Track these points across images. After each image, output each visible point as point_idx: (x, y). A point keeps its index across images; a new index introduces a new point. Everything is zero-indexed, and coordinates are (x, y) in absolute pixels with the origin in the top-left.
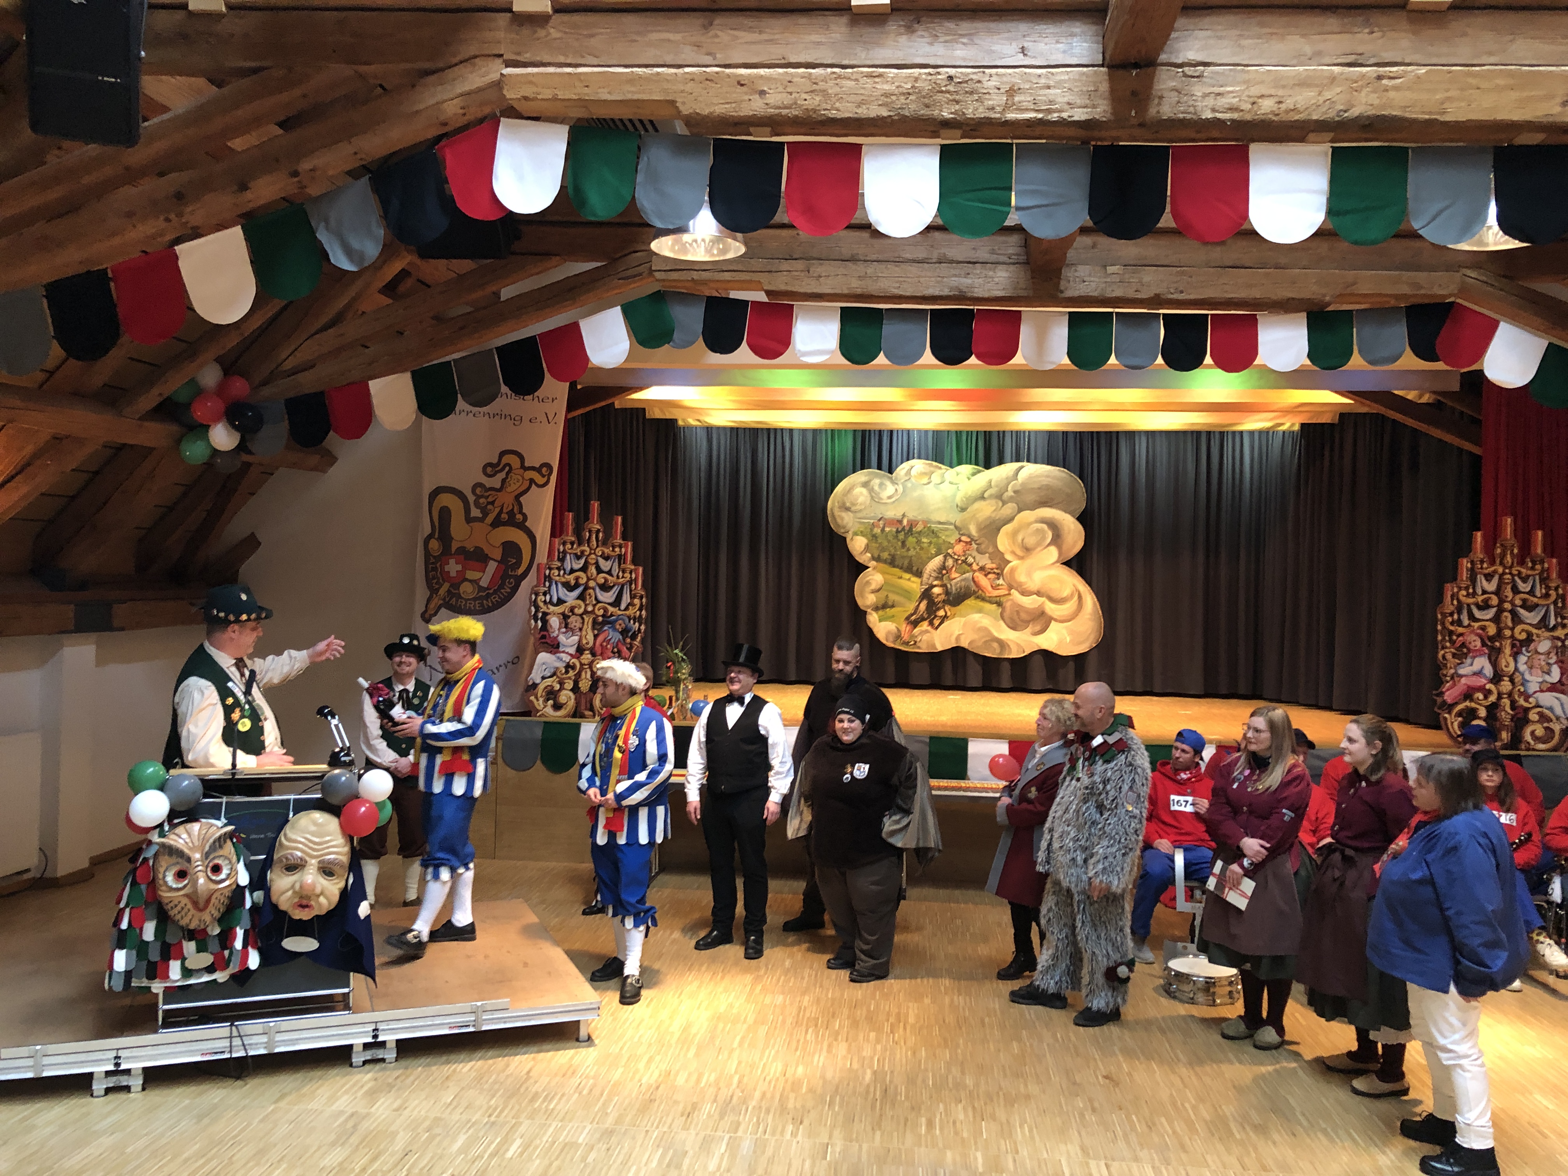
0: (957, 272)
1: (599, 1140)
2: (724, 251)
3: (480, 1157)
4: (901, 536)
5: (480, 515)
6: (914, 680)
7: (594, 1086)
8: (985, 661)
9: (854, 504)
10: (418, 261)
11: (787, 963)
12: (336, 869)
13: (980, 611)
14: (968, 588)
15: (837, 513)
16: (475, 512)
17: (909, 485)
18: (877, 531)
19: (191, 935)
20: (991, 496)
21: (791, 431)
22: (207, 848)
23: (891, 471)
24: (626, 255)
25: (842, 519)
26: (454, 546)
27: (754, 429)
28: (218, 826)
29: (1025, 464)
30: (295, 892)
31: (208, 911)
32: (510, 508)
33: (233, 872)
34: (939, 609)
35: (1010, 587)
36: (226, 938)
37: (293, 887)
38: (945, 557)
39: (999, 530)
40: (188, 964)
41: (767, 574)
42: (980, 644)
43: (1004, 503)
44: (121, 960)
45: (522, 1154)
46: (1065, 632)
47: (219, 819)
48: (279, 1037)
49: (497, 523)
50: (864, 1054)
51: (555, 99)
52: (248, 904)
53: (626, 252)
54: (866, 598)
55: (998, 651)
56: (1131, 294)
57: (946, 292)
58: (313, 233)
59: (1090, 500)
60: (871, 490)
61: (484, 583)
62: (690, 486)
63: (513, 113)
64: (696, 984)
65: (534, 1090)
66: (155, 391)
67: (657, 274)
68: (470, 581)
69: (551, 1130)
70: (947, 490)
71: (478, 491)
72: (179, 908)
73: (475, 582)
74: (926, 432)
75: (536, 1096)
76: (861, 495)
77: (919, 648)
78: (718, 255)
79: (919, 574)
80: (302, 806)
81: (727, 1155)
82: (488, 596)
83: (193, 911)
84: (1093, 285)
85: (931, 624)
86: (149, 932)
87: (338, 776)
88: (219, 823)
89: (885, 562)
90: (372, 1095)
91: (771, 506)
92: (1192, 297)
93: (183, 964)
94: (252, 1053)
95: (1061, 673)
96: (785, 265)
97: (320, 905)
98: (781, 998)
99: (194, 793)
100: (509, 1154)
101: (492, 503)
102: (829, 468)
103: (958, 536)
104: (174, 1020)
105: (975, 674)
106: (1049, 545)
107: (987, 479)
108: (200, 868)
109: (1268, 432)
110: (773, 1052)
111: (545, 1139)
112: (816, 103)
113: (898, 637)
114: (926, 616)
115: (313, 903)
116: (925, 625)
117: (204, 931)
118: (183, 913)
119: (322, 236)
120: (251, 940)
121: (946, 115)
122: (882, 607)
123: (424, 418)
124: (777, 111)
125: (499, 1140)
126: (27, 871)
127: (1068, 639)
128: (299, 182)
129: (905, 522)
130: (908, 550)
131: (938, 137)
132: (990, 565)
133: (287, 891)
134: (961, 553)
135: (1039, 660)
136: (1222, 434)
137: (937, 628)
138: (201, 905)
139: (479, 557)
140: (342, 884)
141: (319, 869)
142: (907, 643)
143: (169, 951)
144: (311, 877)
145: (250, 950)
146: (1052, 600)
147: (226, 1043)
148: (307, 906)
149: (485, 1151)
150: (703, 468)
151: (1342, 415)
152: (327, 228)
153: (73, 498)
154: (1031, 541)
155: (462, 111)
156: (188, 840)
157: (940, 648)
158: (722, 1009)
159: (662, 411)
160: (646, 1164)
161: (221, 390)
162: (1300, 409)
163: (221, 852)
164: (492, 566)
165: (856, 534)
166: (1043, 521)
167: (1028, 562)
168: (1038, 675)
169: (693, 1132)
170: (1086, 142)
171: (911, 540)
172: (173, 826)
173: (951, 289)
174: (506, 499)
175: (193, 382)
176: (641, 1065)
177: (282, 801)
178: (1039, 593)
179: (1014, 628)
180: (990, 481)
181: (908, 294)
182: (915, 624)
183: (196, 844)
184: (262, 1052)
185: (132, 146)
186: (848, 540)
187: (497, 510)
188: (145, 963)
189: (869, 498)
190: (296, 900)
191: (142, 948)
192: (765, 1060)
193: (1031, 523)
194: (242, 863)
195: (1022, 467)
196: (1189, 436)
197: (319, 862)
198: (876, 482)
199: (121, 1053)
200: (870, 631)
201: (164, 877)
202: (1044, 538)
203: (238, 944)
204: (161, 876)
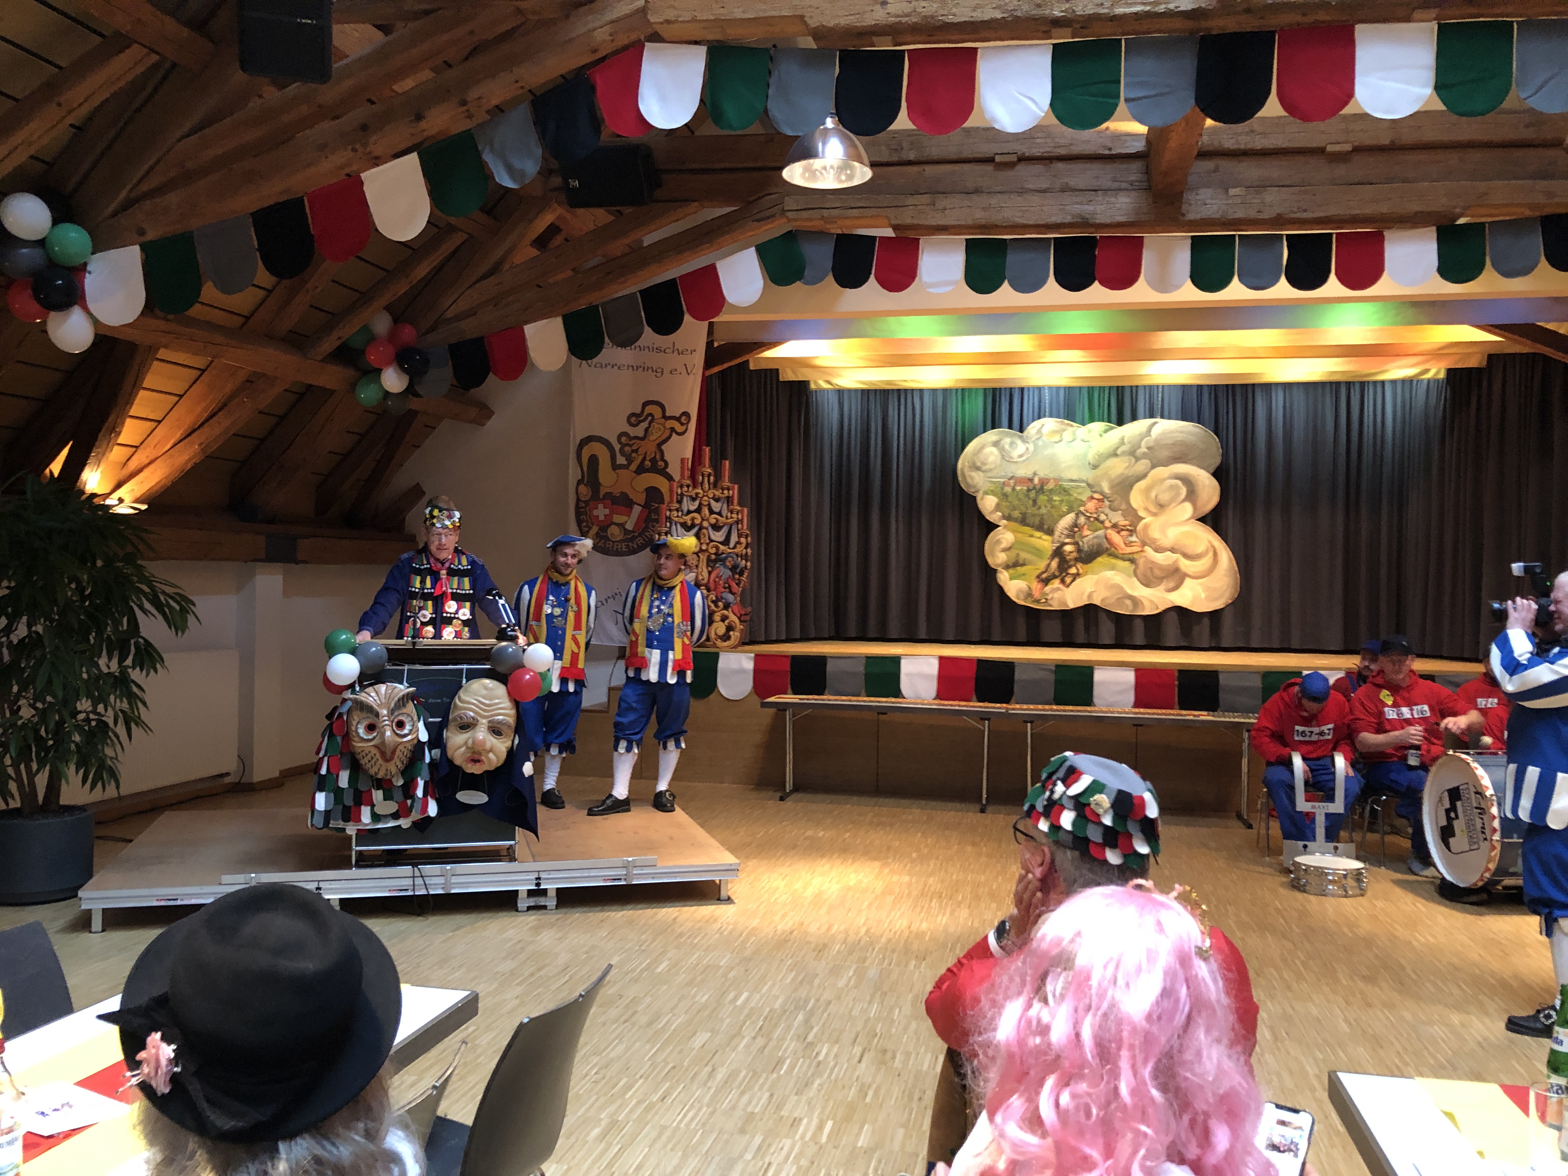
0: (1079, 199)
1: (738, 965)
2: (850, 177)
3: (633, 970)
4: (1032, 494)
5: (626, 463)
6: (1046, 637)
7: (733, 930)
8: (1118, 618)
9: (984, 464)
10: (568, 216)
11: (914, 855)
12: (504, 729)
13: (1113, 568)
14: (1100, 545)
15: (967, 473)
16: (621, 460)
17: (1040, 443)
18: (1008, 489)
19: (379, 783)
20: (1123, 453)
21: (921, 391)
22: (393, 705)
23: (1021, 430)
24: (759, 198)
25: (972, 478)
26: (602, 492)
27: (884, 390)
28: (402, 689)
29: (1158, 420)
30: (468, 748)
31: (394, 762)
32: (653, 455)
33: (414, 730)
34: (1070, 567)
35: (1144, 544)
36: (408, 789)
37: (466, 743)
38: (1077, 514)
39: (1131, 486)
40: (376, 809)
41: (897, 532)
42: (1113, 600)
43: (1137, 459)
44: (321, 801)
45: (669, 970)
46: (1200, 589)
47: (401, 683)
48: (454, 880)
49: (641, 470)
50: (986, 917)
51: (694, 20)
52: (427, 760)
53: (761, 195)
54: (996, 557)
55: (1131, 607)
56: (1252, 214)
57: (1068, 219)
58: (478, 155)
59: (1225, 455)
60: (1002, 450)
61: (629, 526)
62: (822, 451)
63: (656, 38)
64: (827, 867)
65: (680, 930)
66: (336, 334)
67: (789, 214)
68: (617, 525)
69: (696, 956)
70: (1078, 448)
71: (624, 439)
72: (369, 757)
73: (621, 525)
74: (1058, 388)
75: (681, 935)
76: (991, 455)
77: (1051, 606)
78: (846, 181)
79: (1050, 532)
80: (473, 675)
81: (853, 979)
82: (632, 539)
83: (381, 761)
84: (1215, 207)
85: (1063, 581)
86: (344, 779)
87: (506, 647)
88: (401, 687)
89: (1015, 520)
90: (536, 930)
91: (901, 465)
92: (1317, 215)
93: (372, 810)
94: (432, 892)
95: (1196, 629)
96: (911, 200)
97: (489, 759)
98: (908, 877)
99: (381, 657)
100: (659, 970)
101: (636, 451)
102: (960, 429)
103: (1090, 494)
104: (365, 861)
105: (1107, 631)
106: (1184, 501)
107: (1120, 436)
108: (387, 722)
109: (1411, 381)
110: (899, 913)
111: (690, 962)
112: (934, 10)
113: (1029, 595)
114: (1057, 574)
115: (483, 758)
116: (1056, 583)
117: (390, 781)
118: (373, 762)
119: (488, 157)
120: (430, 790)
121: (1057, 13)
122: (1013, 565)
123: (574, 358)
124: (898, 19)
125: (648, 961)
126: (228, 774)
127: (1203, 596)
128: (468, 111)
129: (1036, 481)
130: (1040, 508)
131: (1050, 38)
132: (1123, 522)
133: (460, 747)
134: (1093, 510)
135: (1173, 617)
136: (1363, 384)
137: (1068, 586)
138: (389, 754)
139: (624, 502)
140: (509, 743)
141: (489, 728)
142: (1038, 601)
143: (361, 798)
144: (482, 734)
145: (429, 799)
146: (1186, 556)
147: (409, 882)
148: (479, 761)
149: (637, 967)
150: (834, 434)
151: (1490, 356)
152: (492, 150)
153: (262, 440)
154: (1165, 497)
155: (611, 38)
156: (376, 698)
157: (1071, 606)
158: (852, 883)
159: (794, 372)
160: (781, 981)
161: (392, 337)
162: (1445, 351)
163: (404, 711)
164: (637, 509)
165: (986, 493)
166: (1177, 477)
167: (1162, 518)
168: (1172, 632)
169: (823, 962)
170: (1192, 33)
171: (1043, 498)
172: (363, 688)
173: (1073, 216)
174: (649, 448)
175: (366, 329)
176: (777, 918)
177: (457, 670)
178: (1173, 550)
179: (1147, 585)
180: (1123, 439)
181: (1031, 223)
182: (1046, 582)
183: (383, 701)
184: (441, 892)
185: (325, 82)
186: (978, 499)
187: (641, 458)
188: (341, 807)
189: (1000, 457)
190: (469, 755)
191: (338, 793)
192: (891, 918)
193: (1165, 479)
194: (422, 722)
195: (1155, 423)
196: (1328, 387)
197: (489, 722)
198: (1007, 440)
199: (322, 885)
200: (1001, 589)
201: (357, 728)
202: (1178, 494)
203: (420, 793)
204: (353, 728)
